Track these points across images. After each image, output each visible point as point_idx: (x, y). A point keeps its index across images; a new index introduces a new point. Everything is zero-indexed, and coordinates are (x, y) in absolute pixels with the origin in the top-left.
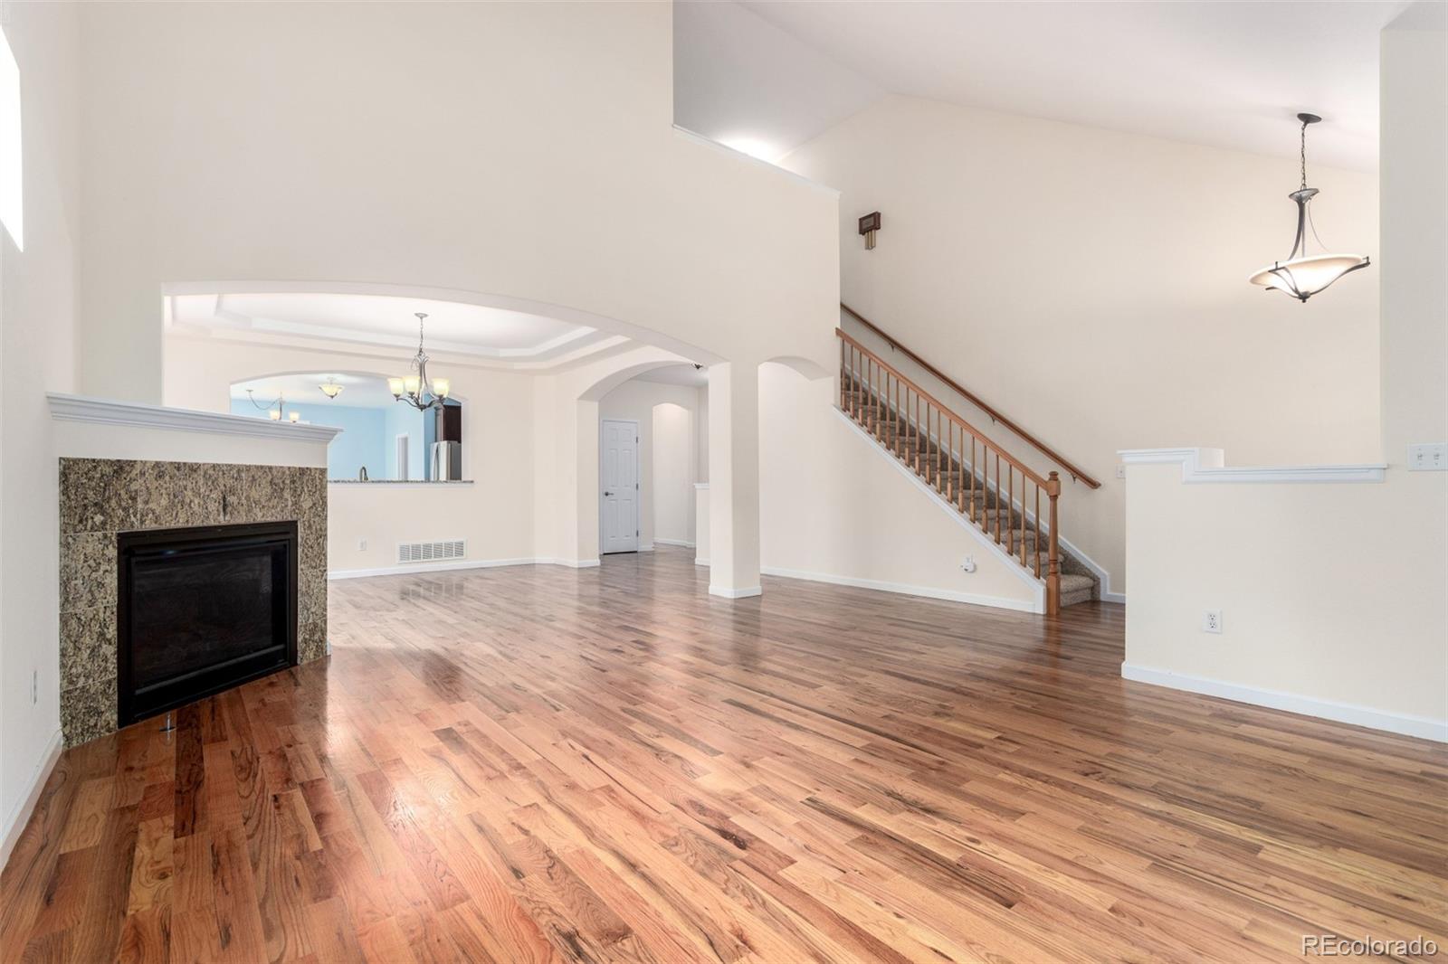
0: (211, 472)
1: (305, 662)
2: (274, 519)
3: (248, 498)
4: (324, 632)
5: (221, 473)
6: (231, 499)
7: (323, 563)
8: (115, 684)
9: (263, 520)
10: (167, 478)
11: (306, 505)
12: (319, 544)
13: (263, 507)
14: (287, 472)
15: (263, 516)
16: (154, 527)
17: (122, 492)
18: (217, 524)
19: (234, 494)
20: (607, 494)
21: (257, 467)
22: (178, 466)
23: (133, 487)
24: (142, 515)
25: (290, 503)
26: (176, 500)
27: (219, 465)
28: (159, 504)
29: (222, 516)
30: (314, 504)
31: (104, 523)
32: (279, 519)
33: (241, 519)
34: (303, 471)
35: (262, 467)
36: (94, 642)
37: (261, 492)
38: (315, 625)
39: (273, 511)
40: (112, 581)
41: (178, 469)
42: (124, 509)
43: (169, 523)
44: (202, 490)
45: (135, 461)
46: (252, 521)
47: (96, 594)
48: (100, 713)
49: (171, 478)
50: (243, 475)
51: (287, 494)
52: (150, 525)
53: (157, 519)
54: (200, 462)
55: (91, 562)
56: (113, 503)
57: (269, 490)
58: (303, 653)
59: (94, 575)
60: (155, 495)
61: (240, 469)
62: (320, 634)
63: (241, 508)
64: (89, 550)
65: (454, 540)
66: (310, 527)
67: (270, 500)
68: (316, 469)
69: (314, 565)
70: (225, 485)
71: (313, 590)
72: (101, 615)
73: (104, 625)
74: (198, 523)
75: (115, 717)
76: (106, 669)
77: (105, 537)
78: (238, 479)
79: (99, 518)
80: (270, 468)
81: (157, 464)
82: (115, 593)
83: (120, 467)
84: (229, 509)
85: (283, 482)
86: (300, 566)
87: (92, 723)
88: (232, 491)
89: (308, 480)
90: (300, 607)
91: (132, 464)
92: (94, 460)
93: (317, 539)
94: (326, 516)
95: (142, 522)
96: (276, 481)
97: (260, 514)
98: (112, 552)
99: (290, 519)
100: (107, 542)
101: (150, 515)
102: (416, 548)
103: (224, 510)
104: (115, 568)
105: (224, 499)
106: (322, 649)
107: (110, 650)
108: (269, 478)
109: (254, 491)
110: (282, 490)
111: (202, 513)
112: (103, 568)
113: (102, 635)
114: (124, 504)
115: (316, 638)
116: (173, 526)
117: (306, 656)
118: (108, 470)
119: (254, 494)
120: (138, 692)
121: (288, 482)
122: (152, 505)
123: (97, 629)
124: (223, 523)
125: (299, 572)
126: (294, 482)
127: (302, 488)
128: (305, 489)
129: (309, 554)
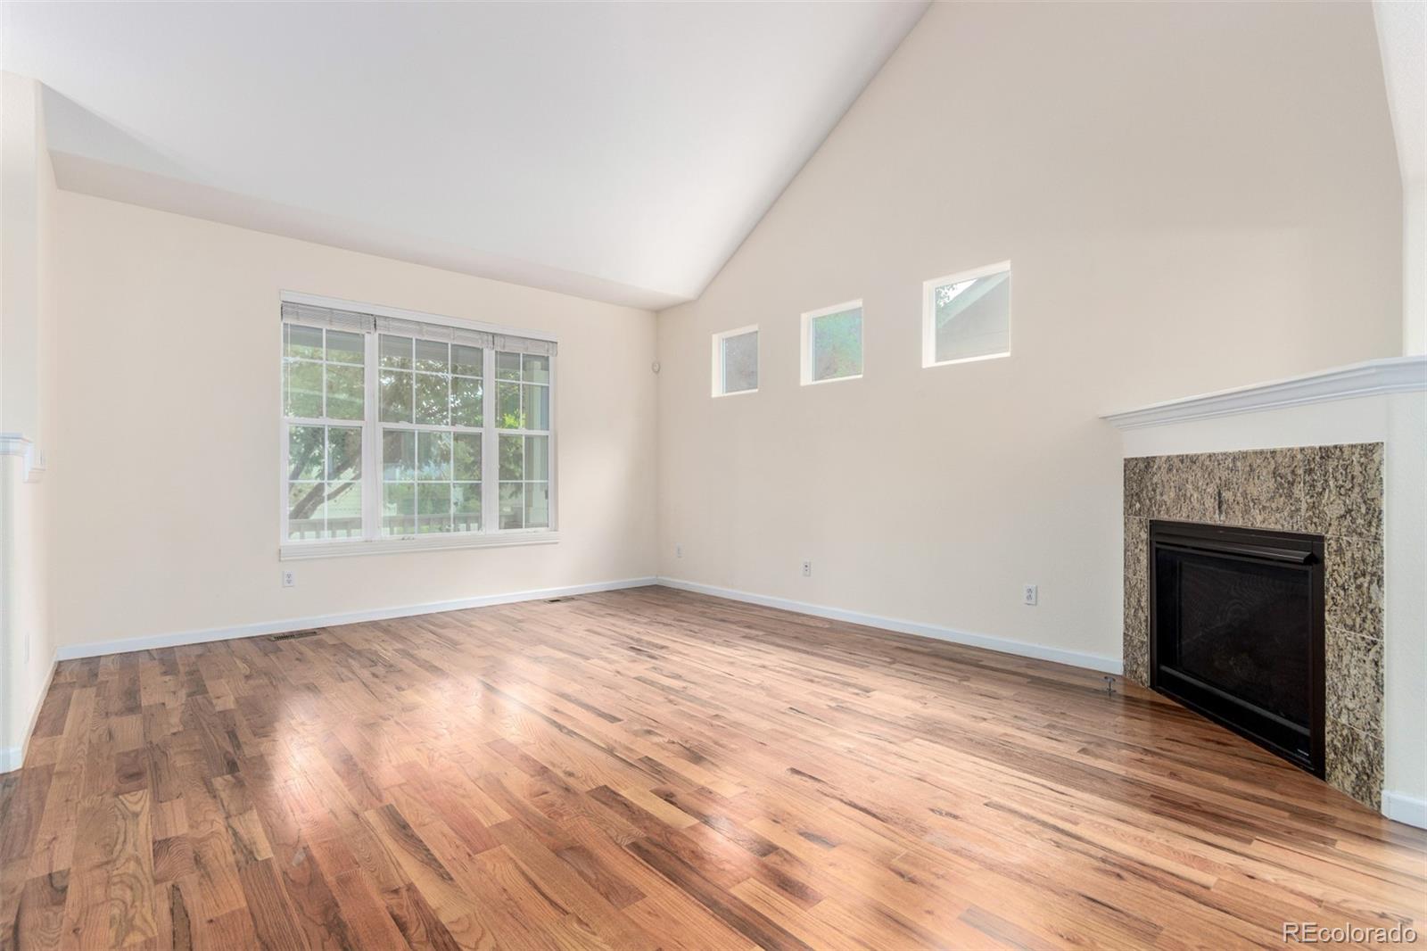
0: (1207, 463)
1: (1337, 784)
2: (1278, 528)
3: (1245, 495)
5: (1216, 463)
6: (1227, 495)
8: (1147, 648)
9: (1264, 526)
10: (1175, 472)
11: (1333, 510)
13: (1264, 508)
14: (1299, 456)
15: (1264, 521)
16: (1166, 518)
17: (1149, 485)
18: (1212, 523)
19: (1229, 490)
21: (1255, 453)
22: (1182, 459)
23: (1155, 480)
24: (1159, 506)
25: (1304, 506)
26: (1181, 493)
27: (1214, 454)
28: (1169, 497)
29: (1217, 516)
31: (1140, 510)
32: (1287, 528)
33: (1237, 521)
34: (1326, 453)
35: (1262, 452)
37: (1263, 486)
39: (1278, 515)
40: (1145, 559)
41: (1182, 462)
42: (1150, 500)
43: (1174, 516)
44: (1200, 484)
45: (1156, 457)
46: (1249, 526)
47: (1137, 566)
48: (1140, 666)
49: (1177, 471)
50: (1239, 464)
51: (1299, 491)
52: (1163, 516)
53: (1168, 511)
54: (1199, 452)
55: (1135, 540)
56: (1144, 493)
57: (1272, 484)
58: (1334, 768)
61: (1235, 457)
63: (1236, 507)
64: (1134, 529)
67: (1273, 498)
70: (1220, 478)
73: (1140, 594)
74: (1196, 520)
75: (1147, 676)
76: (1142, 631)
77: (1140, 521)
78: (1233, 469)
79: (1138, 506)
80: (1273, 453)
81: (1169, 458)
82: (1147, 571)
83: (1146, 463)
84: (1224, 507)
85: (1293, 472)
86: (1326, 616)
87: (1135, 669)
88: (1227, 485)
89: (1336, 469)
90: (1327, 684)
91: (1154, 459)
92: (1136, 459)
94: (1377, 538)
95: (1159, 513)
96: (1282, 471)
97: (1259, 518)
98: (1145, 535)
99: (1306, 530)
100: (1141, 526)
101: (1164, 507)
103: (1220, 507)
104: (1146, 549)
105: (1220, 494)
106: (1370, 791)
107: (1145, 618)
108: (1272, 466)
109: (1251, 484)
110: (1292, 484)
111: (1203, 508)
112: (1140, 547)
113: (1140, 601)
114: (1149, 494)
116: (1178, 519)
117: (1341, 777)
118: (1142, 465)
119: (1253, 491)
121: (1300, 471)
122: (1165, 497)
124: (1218, 523)
125: (1327, 630)
126: (1310, 471)
127: (1326, 481)
128: (1331, 483)
129: (1339, 600)
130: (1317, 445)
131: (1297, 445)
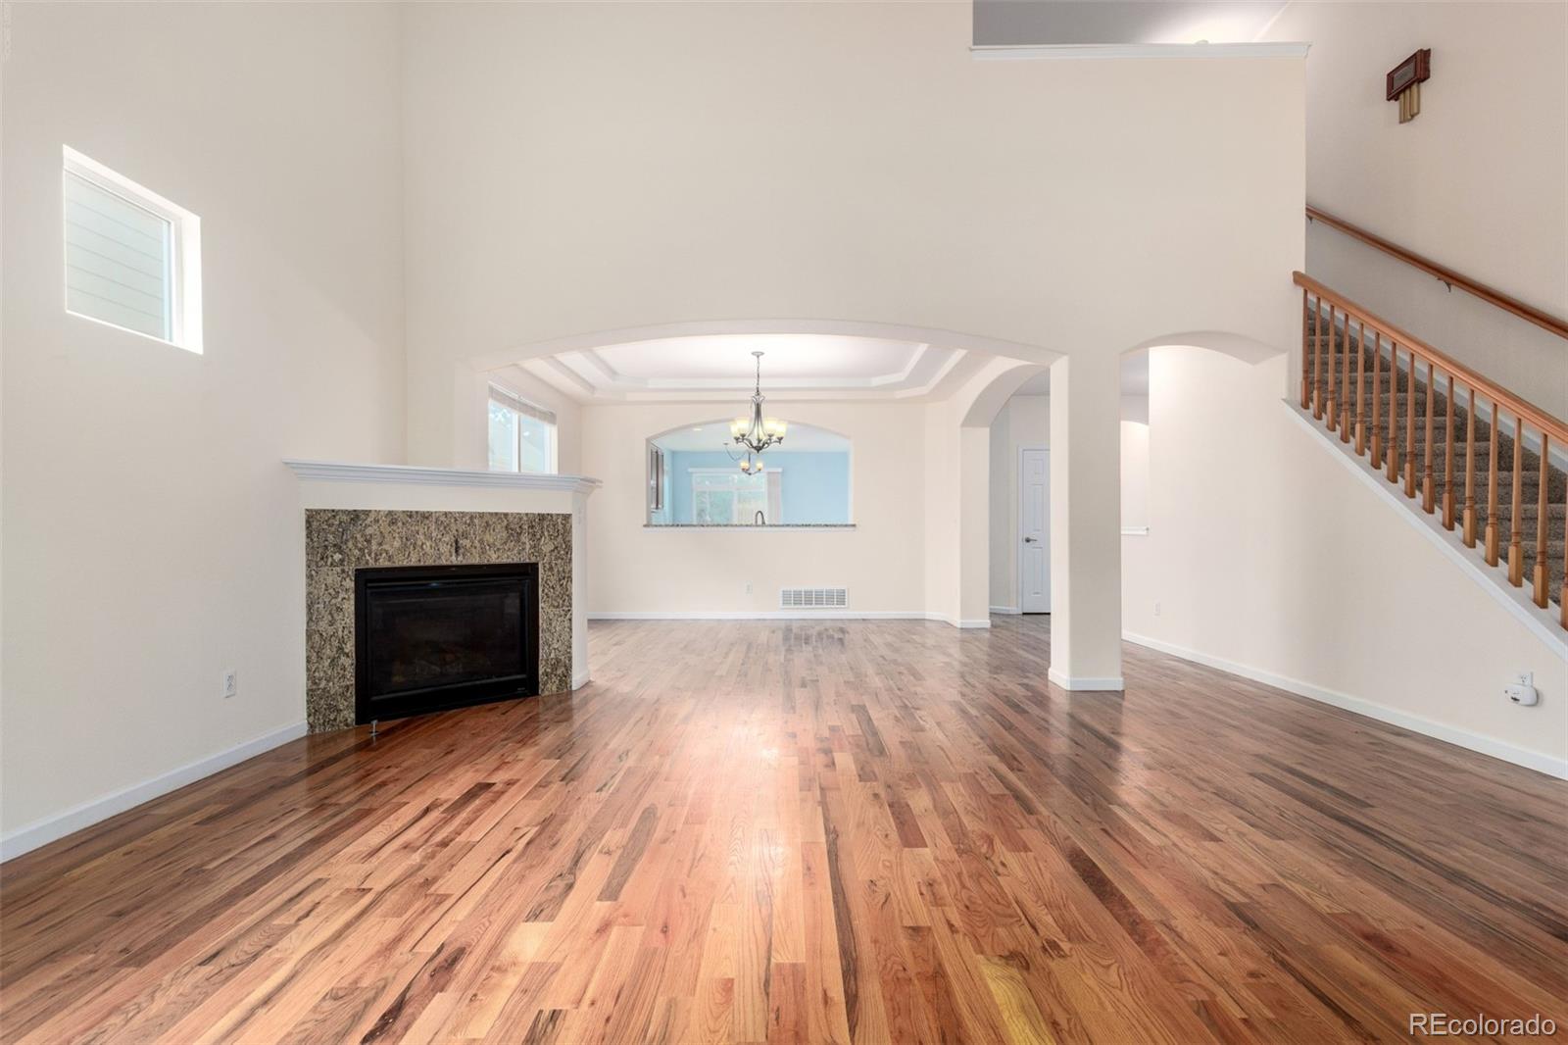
0: (443, 518)
1: (547, 693)
2: (510, 561)
3: (481, 541)
4: (568, 668)
5: (453, 520)
6: (464, 542)
7: (566, 603)
8: (352, 690)
9: (498, 562)
10: (400, 524)
11: (547, 546)
12: (561, 585)
13: (498, 549)
14: (525, 518)
15: (498, 557)
16: (387, 564)
17: (358, 536)
18: (449, 563)
19: (466, 538)
20: (1028, 540)
21: (491, 514)
22: (410, 515)
23: (369, 531)
24: (376, 555)
25: (528, 547)
26: (408, 542)
27: (450, 513)
28: (392, 546)
29: (454, 557)
30: (556, 548)
31: (342, 561)
32: (516, 560)
33: (475, 560)
34: (542, 517)
35: (496, 514)
36: (334, 653)
37: (497, 536)
38: (558, 661)
39: (509, 553)
40: (350, 607)
41: (411, 516)
42: (360, 550)
43: (401, 561)
44: (434, 534)
45: (370, 511)
46: (486, 562)
47: (335, 615)
48: (339, 711)
49: (403, 524)
50: (476, 521)
51: (525, 538)
52: (383, 563)
53: (390, 558)
54: (433, 510)
55: (331, 591)
56: (350, 544)
57: (505, 534)
58: (545, 684)
59: (333, 601)
60: (388, 538)
61: (472, 516)
62: (563, 669)
63: (474, 550)
64: (329, 581)
65: (836, 587)
66: (551, 569)
67: (505, 543)
68: (558, 515)
69: (556, 604)
70: (457, 530)
71: (555, 628)
72: (340, 633)
73: (342, 641)
74: (430, 562)
75: (353, 716)
76: (344, 676)
77: (343, 571)
78: (471, 524)
79: (337, 557)
80: (506, 515)
81: (390, 513)
82: (353, 616)
83: (356, 516)
84: (461, 551)
85: (520, 527)
86: (541, 605)
87: (332, 717)
88: (465, 535)
89: (549, 525)
90: (541, 642)
91: (367, 513)
92: (333, 511)
93: (560, 580)
94: (571, 559)
95: (376, 560)
96: (512, 526)
97: (494, 556)
98: (350, 584)
99: (528, 561)
100: (344, 575)
101: (384, 555)
102: (798, 594)
103: (456, 551)
104: (353, 596)
105: (457, 542)
106: (566, 684)
107: (348, 662)
108: (505, 522)
109: (488, 536)
110: (519, 534)
111: (437, 552)
112: (341, 596)
113: (340, 649)
114: (360, 545)
115: (559, 672)
116: (405, 563)
117: (549, 687)
118: (345, 518)
119: (489, 538)
120: (375, 698)
121: (526, 527)
122: (384, 547)
123: (336, 644)
124: (455, 563)
125: (540, 610)
126: (533, 527)
127: (542, 532)
128: (546, 533)
129: (550, 594)
130: (536, 511)
131: (523, 511)
